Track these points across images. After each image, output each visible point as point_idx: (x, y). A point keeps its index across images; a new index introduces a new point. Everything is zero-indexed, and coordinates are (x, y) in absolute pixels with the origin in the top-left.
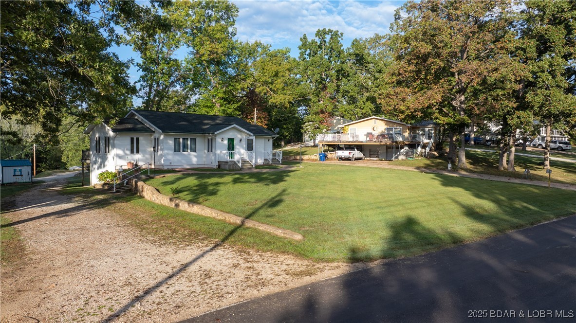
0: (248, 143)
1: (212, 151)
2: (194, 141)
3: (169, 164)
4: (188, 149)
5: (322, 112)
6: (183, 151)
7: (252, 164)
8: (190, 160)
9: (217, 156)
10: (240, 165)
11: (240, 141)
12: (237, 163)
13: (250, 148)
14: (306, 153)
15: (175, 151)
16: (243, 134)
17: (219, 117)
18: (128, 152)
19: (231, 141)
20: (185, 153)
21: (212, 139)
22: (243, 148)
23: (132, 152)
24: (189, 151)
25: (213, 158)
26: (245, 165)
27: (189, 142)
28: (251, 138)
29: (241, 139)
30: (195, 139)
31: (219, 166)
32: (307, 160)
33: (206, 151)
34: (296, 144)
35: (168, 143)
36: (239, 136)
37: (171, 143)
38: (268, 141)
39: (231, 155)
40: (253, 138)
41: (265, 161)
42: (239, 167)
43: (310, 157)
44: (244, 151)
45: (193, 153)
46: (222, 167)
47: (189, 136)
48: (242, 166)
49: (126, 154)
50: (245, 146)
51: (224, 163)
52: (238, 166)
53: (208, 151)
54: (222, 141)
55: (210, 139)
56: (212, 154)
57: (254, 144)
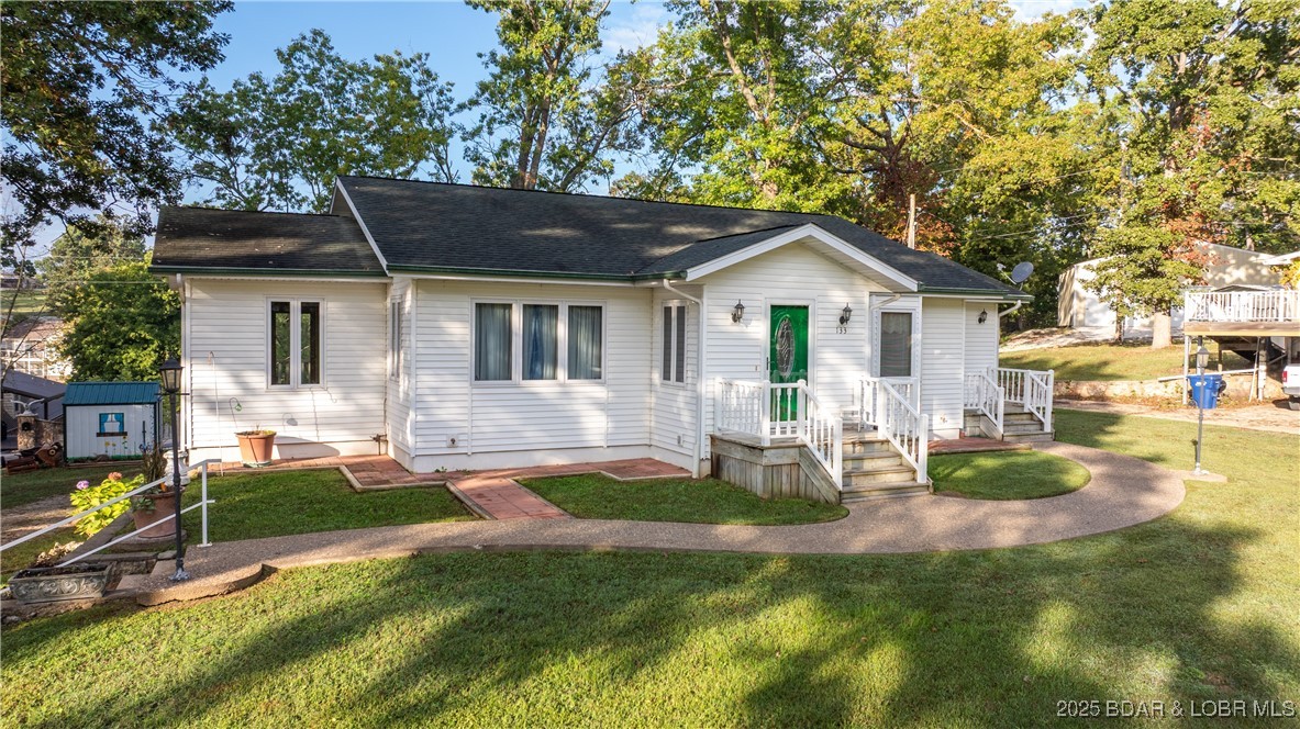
0: (884, 334)
1: (680, 378)
2: (589, 318)
3: (441, 445)
4: (555, 364)
5: (1173, 210)
6: (531, 373)
7: (910, 459)
8: (572, 422)
9: (706, 409)
10: (835, 471)
11: (843, 320)
12: (819, 456)
13: (894, 356)
14: (1108, 370)
15: (481, 373)
16: (859, 281)
17: (750, 216)
18: (259, 380)
19: (790, 322)
20: (541, 387)
21: (681, 310)
22: (858, 360)
23: (279, 376)
24: (562, 374)
25: (686, 417)
26: (868, 465)
27: (562, 330)
28: (901, 304)
29: (847, 310)
30: (601, 308)
31: (717, 464)
32: (1125, 400)
33: (657, 377)
34: (1042, 335)
35: (440, 331)
36: (840, 297)
37: (459, 331)
38: (980, 321)
39: (785, 407)
40: (914, 305)
41: (971, 422)
42: (832, 485)
43: (1136, 386)
44: (867, 377)
45: (585, 389)
46: (732, 473)
47: (564, 295)
48: (847, 476)
49: (247, 389)
50: (867, 350)
51: (738, 454)
52: (827, 479)
53: (666, 377)
54: (736, 318)
55: (674, 314)
56: (681, 398)
57: (916, 337)
